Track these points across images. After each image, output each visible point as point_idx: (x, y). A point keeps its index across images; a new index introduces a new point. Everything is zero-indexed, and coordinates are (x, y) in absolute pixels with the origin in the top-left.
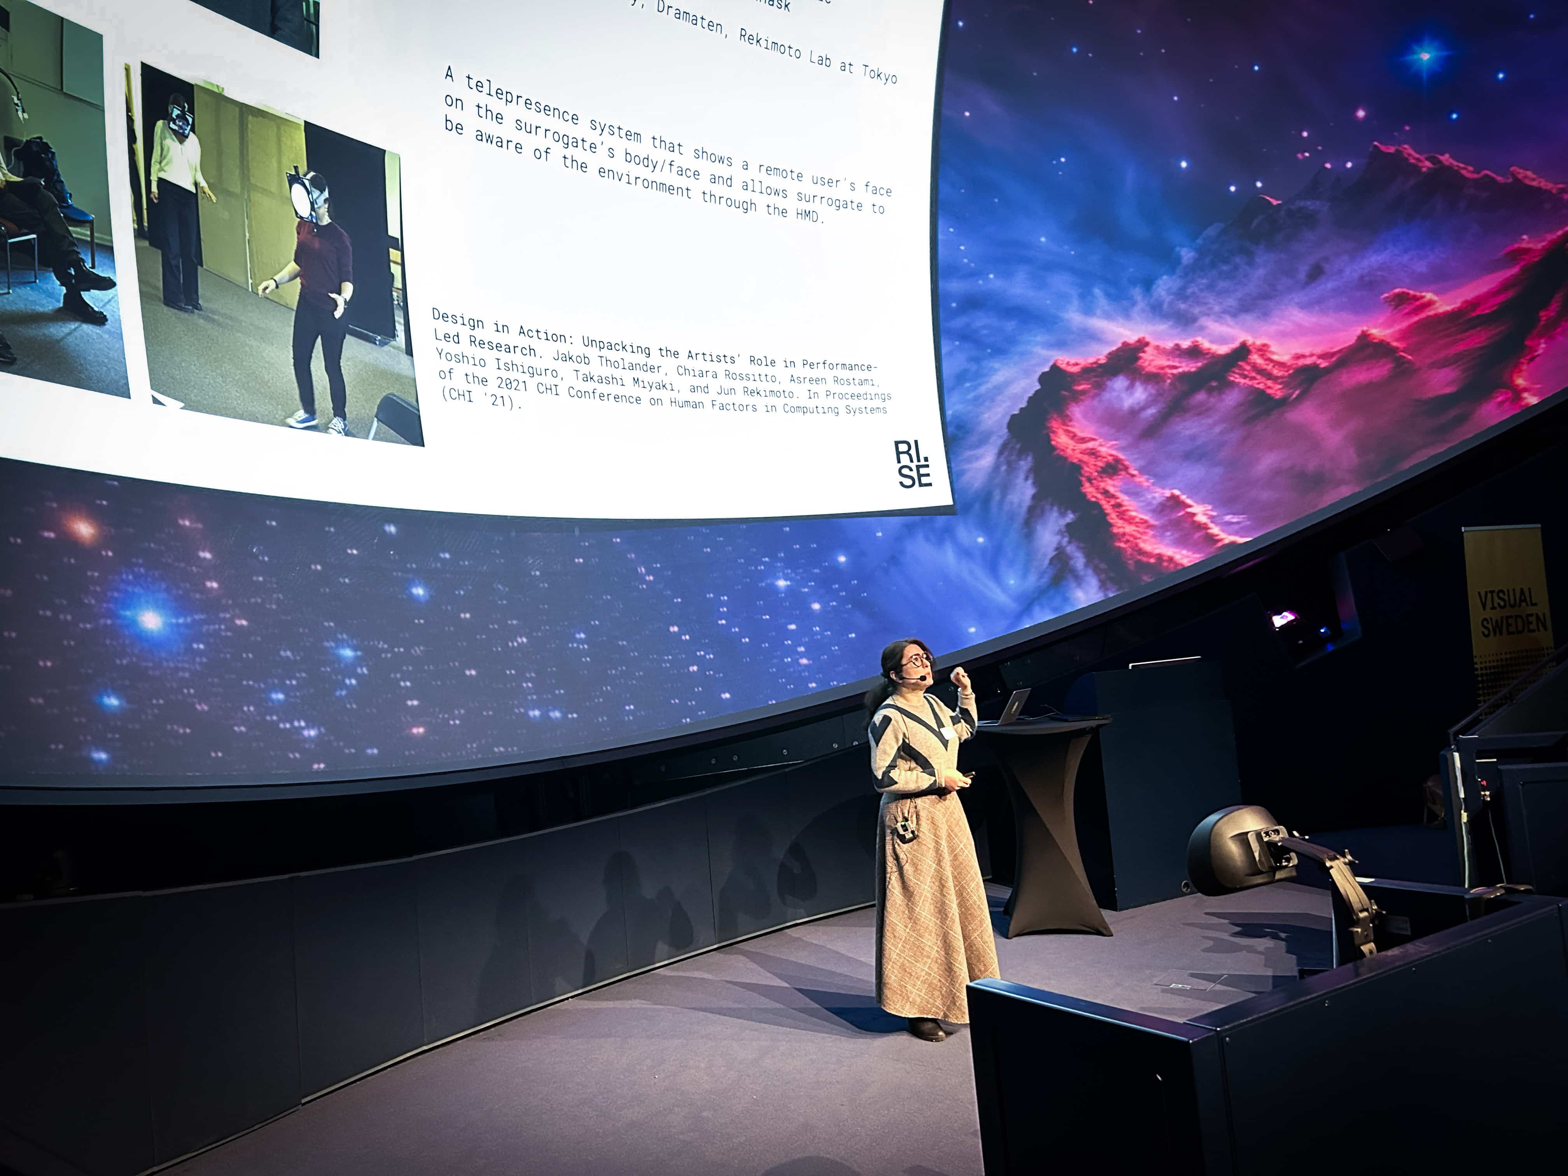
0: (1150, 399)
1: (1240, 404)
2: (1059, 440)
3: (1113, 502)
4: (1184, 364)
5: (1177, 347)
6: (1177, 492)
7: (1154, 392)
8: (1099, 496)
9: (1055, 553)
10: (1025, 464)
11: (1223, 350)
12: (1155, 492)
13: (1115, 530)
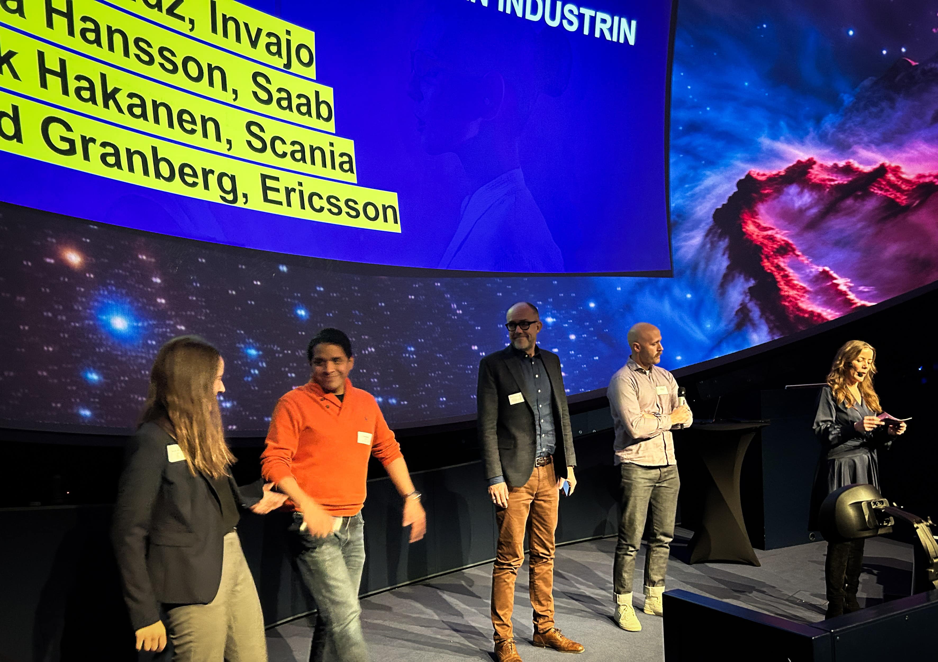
0: (813, 202)
1: (877, 209)
2: (748, 228)
3: (782, 274)
4: (839, 178)
5: (836, 166)
6: (827, 269)
7: (816, 197)
8: (773, 269)
9: (739, 307)
10: (724, 244)
11: (867, 169)
12: (812, 268)
13: (783, 293)
